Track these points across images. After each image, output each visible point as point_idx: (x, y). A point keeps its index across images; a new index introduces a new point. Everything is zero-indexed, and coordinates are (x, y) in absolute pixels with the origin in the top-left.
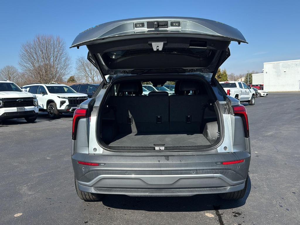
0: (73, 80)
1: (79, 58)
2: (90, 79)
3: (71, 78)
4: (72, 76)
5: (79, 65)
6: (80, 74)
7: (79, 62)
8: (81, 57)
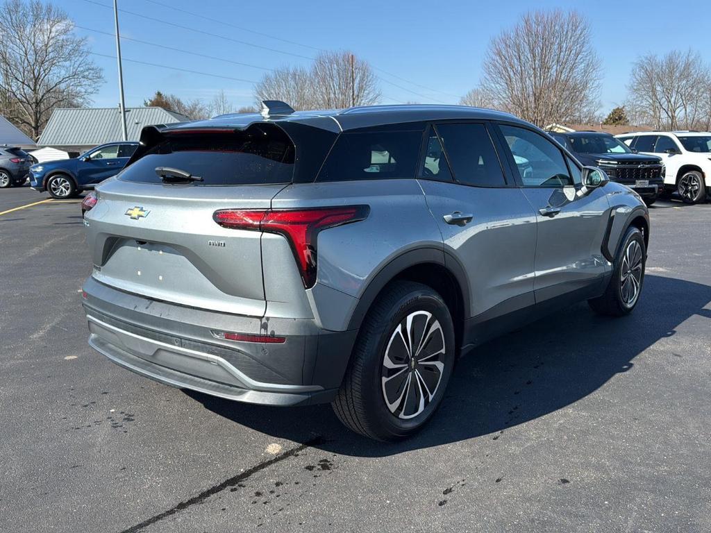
0: (620, 118)
1: (642, 61)
2: (664, 115)
3: (615, 112)
4: (618, 109)
5: (638, 78)
6: (639, 103)
7: (640, 71)
8: (646, 58)
